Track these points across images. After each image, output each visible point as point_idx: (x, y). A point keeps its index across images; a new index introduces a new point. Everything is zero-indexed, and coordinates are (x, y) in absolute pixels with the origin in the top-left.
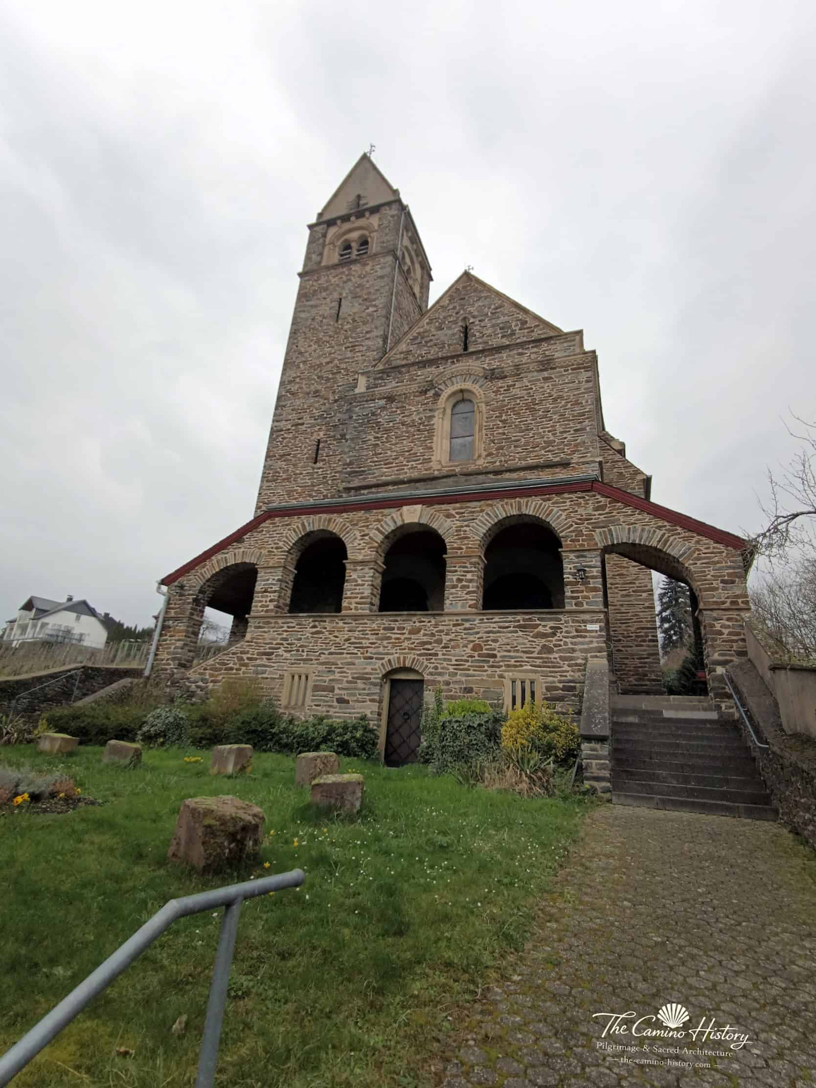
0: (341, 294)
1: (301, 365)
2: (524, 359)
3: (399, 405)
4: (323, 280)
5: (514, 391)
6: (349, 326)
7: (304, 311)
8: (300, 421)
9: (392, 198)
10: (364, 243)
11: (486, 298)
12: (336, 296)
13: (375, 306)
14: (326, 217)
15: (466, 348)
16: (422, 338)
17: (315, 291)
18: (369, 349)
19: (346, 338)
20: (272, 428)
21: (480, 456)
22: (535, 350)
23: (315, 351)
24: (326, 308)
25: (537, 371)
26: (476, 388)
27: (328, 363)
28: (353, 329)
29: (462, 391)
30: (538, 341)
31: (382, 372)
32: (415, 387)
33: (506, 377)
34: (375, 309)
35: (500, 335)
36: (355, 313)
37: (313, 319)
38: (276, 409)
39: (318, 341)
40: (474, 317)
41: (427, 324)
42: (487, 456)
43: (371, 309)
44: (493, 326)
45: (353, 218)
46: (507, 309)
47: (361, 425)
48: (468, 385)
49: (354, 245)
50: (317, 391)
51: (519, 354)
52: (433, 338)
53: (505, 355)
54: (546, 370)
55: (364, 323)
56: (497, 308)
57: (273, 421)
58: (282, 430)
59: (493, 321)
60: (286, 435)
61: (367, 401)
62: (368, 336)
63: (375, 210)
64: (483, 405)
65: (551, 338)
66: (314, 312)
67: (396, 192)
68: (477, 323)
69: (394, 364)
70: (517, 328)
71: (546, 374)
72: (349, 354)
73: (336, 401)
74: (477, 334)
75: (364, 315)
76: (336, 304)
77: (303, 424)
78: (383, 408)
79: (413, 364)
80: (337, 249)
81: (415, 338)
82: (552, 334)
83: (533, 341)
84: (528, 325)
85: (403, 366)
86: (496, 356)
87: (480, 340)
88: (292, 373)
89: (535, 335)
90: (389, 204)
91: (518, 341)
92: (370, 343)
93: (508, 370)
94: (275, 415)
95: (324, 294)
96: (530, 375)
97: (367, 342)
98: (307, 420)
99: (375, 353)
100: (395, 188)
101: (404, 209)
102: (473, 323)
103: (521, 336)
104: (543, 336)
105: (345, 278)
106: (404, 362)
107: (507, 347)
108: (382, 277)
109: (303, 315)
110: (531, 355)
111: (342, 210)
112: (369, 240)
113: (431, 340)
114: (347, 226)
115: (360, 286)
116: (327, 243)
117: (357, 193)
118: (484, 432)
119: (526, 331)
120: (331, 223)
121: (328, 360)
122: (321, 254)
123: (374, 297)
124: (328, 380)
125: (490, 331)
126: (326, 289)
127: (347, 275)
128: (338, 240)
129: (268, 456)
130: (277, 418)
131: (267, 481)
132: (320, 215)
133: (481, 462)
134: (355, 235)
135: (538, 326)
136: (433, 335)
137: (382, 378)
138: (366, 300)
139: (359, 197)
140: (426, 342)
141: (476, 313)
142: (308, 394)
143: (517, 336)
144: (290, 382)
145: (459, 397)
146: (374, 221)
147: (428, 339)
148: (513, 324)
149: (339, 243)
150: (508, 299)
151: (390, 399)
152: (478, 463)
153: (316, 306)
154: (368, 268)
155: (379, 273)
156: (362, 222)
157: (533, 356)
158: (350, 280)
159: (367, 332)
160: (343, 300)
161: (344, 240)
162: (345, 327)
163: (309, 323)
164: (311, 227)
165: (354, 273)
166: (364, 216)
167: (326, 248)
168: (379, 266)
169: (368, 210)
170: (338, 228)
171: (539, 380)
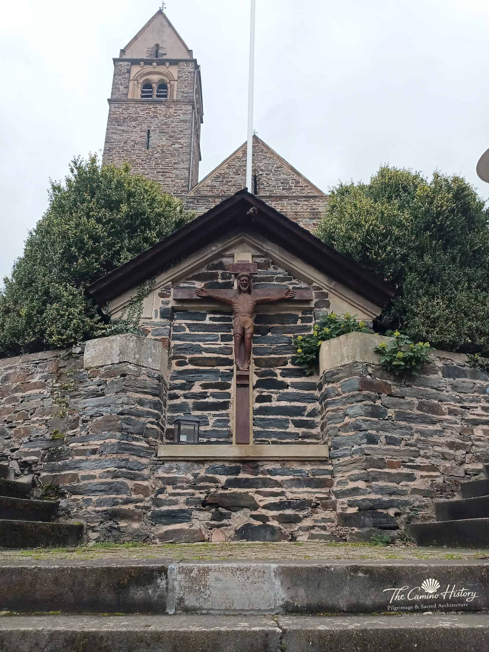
0: (149, 127)
2: (299, 208)
4: (132, 110)
6: (158, 155)
7: (116, 133)
9: (187, 57)
10: (163, 86)
11: (270, 158)
12: (145, 127)
13: (180, 143)
14: (127, 56)
15: (256, 192)
16: (224, 178)
17: (125, 118)
18: (177, 176)
19: (157, 164)
22: (306, 203)
24: (137, 136)
25: (310, 219)
28: (164, 158)
30: (308, 198)
31: (193, 198)
34: (180, 146)
35: (281, 188)
36: (163, 146)
37: (125, 143)
40: (262, 170)
43: (177, 146)
44: (276, 180)
45: (155, 64)
46: (285, 169)
49: (155, 86)
51: (295, 204)
52: (232, 180)
53: (285, 203)
54: (314, 218)
55: (172, 155)
56: (278, 168)
59: (276, 177)
62: (176, 166)
63: (174, 62)
65: (316, 197)
66: (125, 136)
67: (190, 52)
68: (264, 175)
69: (202, 193)
70: (293, 185)
71: (315, 221)
72: (161, 178)
74: (265, 183)
75: (170, 148)
76: (145, 134)
79: (218, 197)
80: (140, 86)
81: (218, 177)
82: (316, 194)
83: (305, 197)
84: (300, 185)
85: (210, 197)
86: (279, 202)
87: (267, 189)
89: (305, 193)
90: (186, 61)
91: (294, 194)
92: (178, 172)
93: (290, 214)
95: (134, 123)
96: (304, 220)
97: (175, 171)
99: (183, 181)
101: (197, 67)
102: (262, 175)
103: (296, 191)
104: (311, 195)
105: (152, 114)
106: (210, 194)
107: (287, 197)
108: (184, 121)
109: (114, 136)
110: (302, 207)
111: (143, 53)
112: (169, 85)
113: (231, 181)
114: (148, 69)
115: (165, 124)
116: (131, 78)
117: (155, 43)
119: (299, 188)
120: (135, 62)
122: (127, 87)
123: (179, 136)
125: (274, 183)
126: (135, 120)
127: (154, 112)
128: (141, 78)
132: (123, 51)
134: (155, 78)
135: (307, 186)
136: (233, 178)
137: (192, 203)
138: (171, 136)
139: (157, 45)
140: (227, 182)
141: (263, 168)
143: (293, 191)
146: (174, 71)
147: (228, 180)
148: (290, 182)
149: (141, 81)
150: (287, 163)
153: (127, 132)
154: (172, 111)
155: (182, 117)
156: (161, 69)
157: (304, 207)
158: (155, 117)
159: (175, 163)
160: (151, 132)
161: (145, 80)
162: (156, 155)
163: (122, 144)
164: (115, 60)
165: (160, 112)
166: (164, 64)
167: (131, 83)
168: (181, 112)
169: (167, 60)
170: (141, 69)
171: (310, 225)
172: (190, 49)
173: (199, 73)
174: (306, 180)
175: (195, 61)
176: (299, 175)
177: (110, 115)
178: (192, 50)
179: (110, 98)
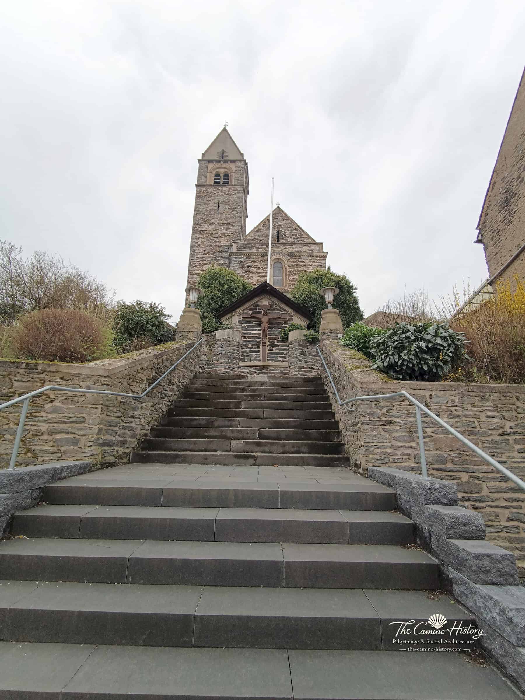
0: (219, 201)
1: (202, 232)
2: (302, 250)
3: (253, 260)
4: (209, 191)
5: (299, 263)
6: (224, 218)
7: (200, 205)
8: (204, 259)
9: (240, 158)
10: (226, 175)
11: (287, 220)
12: (216, 201)
14: (206, 158)
15: (278, 241)
16: (260, 232)
17: (205, 196)
18: (234, 230)
19: (223, 223)
20: (190, 260)
21: (286, 286)
22: (306, 247)
23: (208, 226)
24: (212, 206)
26: (284, 259)
27: (215, 234)
28: (227, 219)
29: (278, 259)
30: (307, 244)
31: (243, 244)
32: (259, 254)
33: (295, 256)
34: (236, 212)
35: (292, 238)
36: (227, 212)
37: (205, 210)
38: (191, 250)
39: (209, 222)
40: (282, 228)
41: (262, 226)
42: (289, 286)
43: (234, 212)
44: (290, 233)
45: (222, 162)
46: (295, 227)
47: (236, 266)
48: (281, 257)
49: (222, 176)
50: (211, 246)
51: (300, 247)
53: (294, 247)
54: (310, 256)
55: (232, 218)
56: (291, 226)
57: (190, 257)
58: (195, 262)
59: (290, 231)
60: (197, 264)
61: (238, 256)
62: (234, 224)
63: (233, 161)
64: (287, 266)
65: (312, 244)
66: (206, 206)
67: (242, 155)
68: (283, 230)
69: (248, 241)
70: (299, 236)
71: (310, 258)
72: (226, 232)
73: (221, 252)
74: (283, 235)
75: (230, 214)
76: (216, 205)
77: (205, 260)
78: (246, 260)
79: (257, 243)
80: (213, 176)
81: (258, 232)
82: (312, 242)
83: (305, 243)
84: (303, 236)
85: (253, 243)
86: (291, 246)
87: (284, 239)
88: (197, 235)
89: (305, 241)
90: (240, 161)
91: (299, 242)
92: (235, 228)
93: (297, 254)
94: (191, 254)
95: (210, 199)
96: (304, 257)
97: (233, 228)
98: (207, 258)
99: (238, 233)
100: (242, 152)
101: (246, 164)
102: (281, 230)
103: (301, 241)
104: (309, 242)
106: (253, 241)
107: (295, 244)
108: (238, 197)
109: (200, 207)
110: (304, 249)
111: (215, 157)
112: (230, 175)
114: (218, 165)
115: (228, 199)
116: (208, 171)
118: (288, 277)
119: (302, 238)
120: (210, 161)
121: (215, 232)
122: (206, 177)
123: (235, 206)
124: (216, 241)
125: (288, 235)
126: (211, 197)
127: (221, 192)
128: (214, 171)
129: (189, 273)
130: (192, 255)
131: (190, 284)
132: (203, 155)
133: (286, 288)
134: (222, 171)
135: (307, 237)
136: (265, 232)
137: (243, 246)
138: (231, 207)
139: (223, 150)
141: (282, 226)
142: (207, 246)
143: (299, 240)
144: (197, 239)
145: (277, 260)
146: (232, 166)
147: (263, 233)
148: (297, 234)
149: (214, 173)
150: (296, 223)
151: (249, 257)
152: (285, 288)
153: (206, 204)
154: (231, 191)
155: (237, 195)
156: (225, 165)
157: (305, 249)
158: (222, 195)
159: (233, 223)
160: (220, 204)
161: (217, 172)
162: (222, 218)
163: (203, 211)
164: (199, 160)
165: (225, 192)
166: (227, 162)
167: (208, 174)
168: (236, 192)
169: (229, 160)
170: (213, 165)
171: (307, 260)
173: (247, 167)
174: (306, 234)
175: (245, 161)
176: (303, 230)
177: (197, 194)
179: (196, 183)
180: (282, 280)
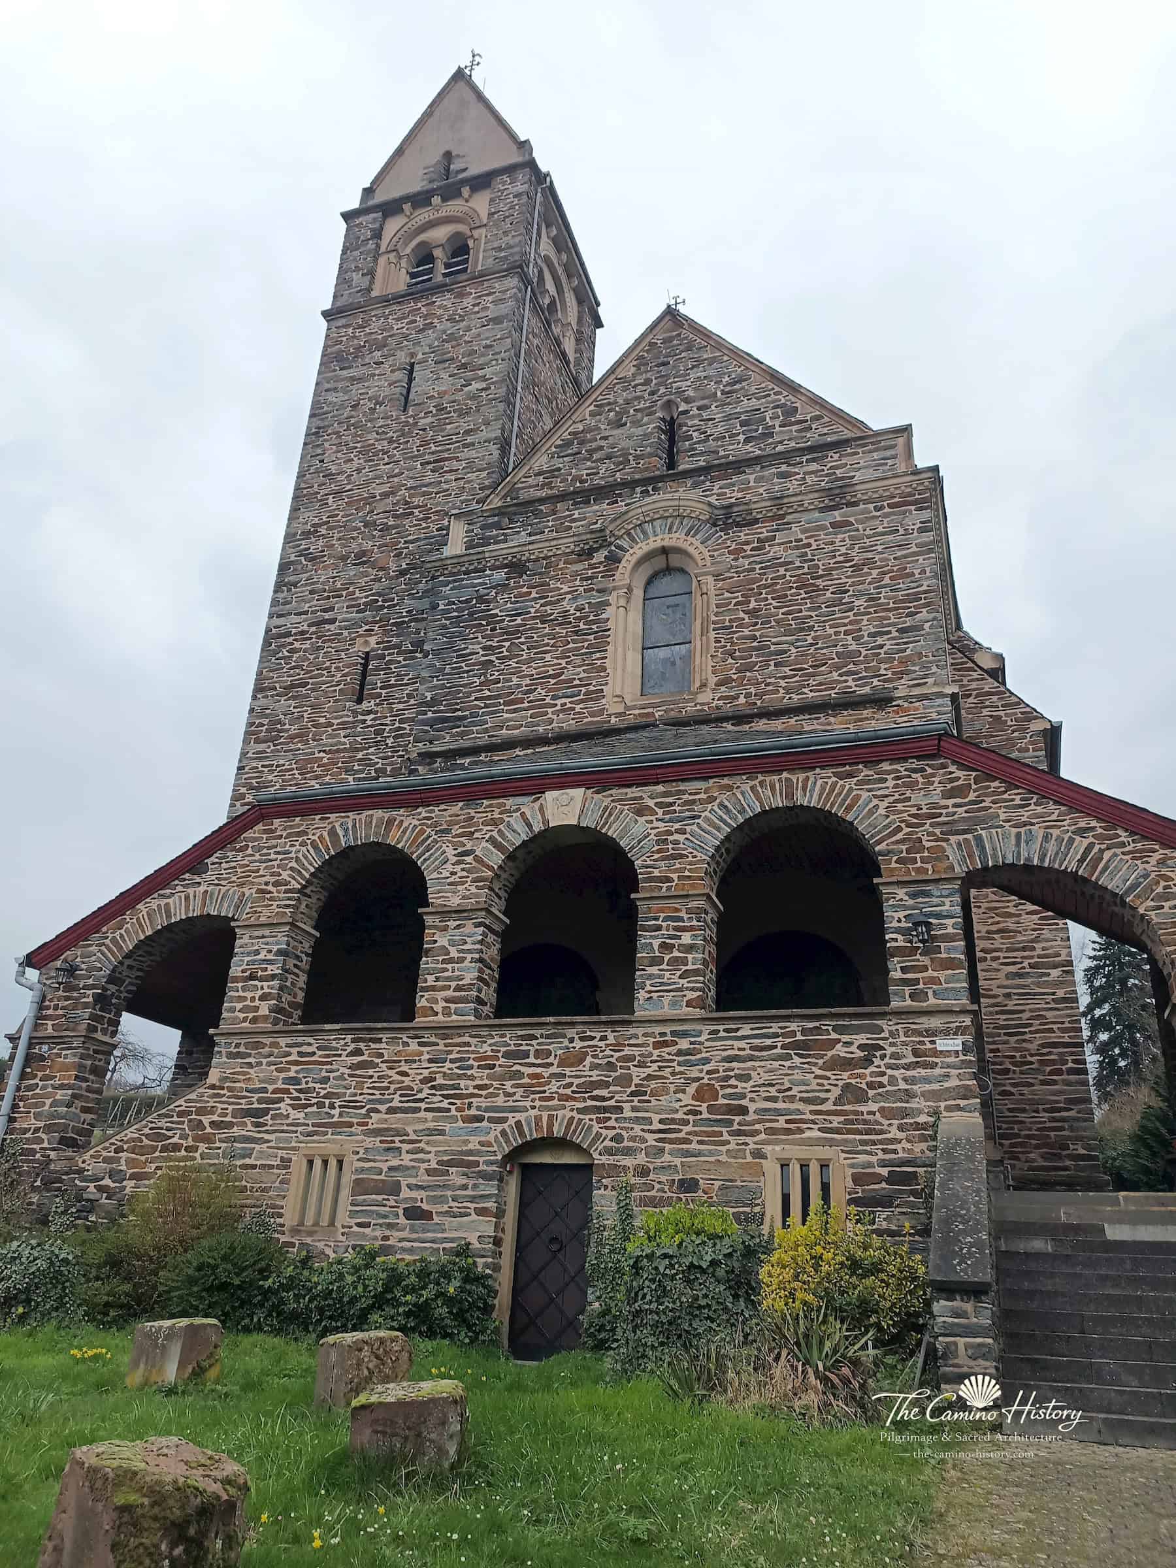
0: (412, 355)
1: (330, 501)
2: (793, 486)
3: (536, 579)
4: (375, 325)
5: (773, 551)
6: (428, 421)
7: (335, 390)
8: (327, 616)
9: (516, 158)
10: (460, 249)
11: (712, 361)
12: (402, 357)
13: (484, 378)
14: (379, 198)
15: (671, 464)
16: (582, 443)
17: (359, 348)
18: (471, 462)
19: (425, 443)
20: (268, 631)
21: (704, 685)
22: (814, 467)
23: (359, 470)
24: (384, 384)
25: (822, 510)
26: (693, 545)
27: (385, 495)
28: (439, 426)
29: (664, 551)
30: (819, 450)
31: (499, 512)
32: (566, 544)
33: (756, 521)
34: (484, 385)
35: (742, 437)
36: (442, 394)
37: (354, 407)
38: (278, 589)
39: (367, 452)
40: (687, 401)
41: (592, 414)
42: (720, 684)
43: (475, 386)
44: (728, 418)
45: (436, 200)
46: (755, 382)
47: (457, 621)
48: (676, 539)
49: (437, 253)
50: (363, 553)
51: (782, 475)
52: (603, 443)
53: (752, 477)
54: (836, 507)
55: (462, 414)
56: (734, 384)
57: (271, 616)
58: (289, 634)
59: (728, 409)
60: (297, 645)
61: (467, 572)
62: (469, 440)
63: (482, 182)
64: (710, 579)
65: (845, 443)
66: (356, 390)
67: (524, 146)
68: (695, 411)
69: (525, 495)
70: (777, 423)
71: (837, 515)
72: (430, 477)
73: (402, 573)
74: (695, 434)
75: (459, 397)
76: (401, 375)
77: (333, 621)
78: (503, 587)
79: (562, 497)
80: (404, 262)
81: (567, 444)
82: (848, 434)
83: (811, 449)
84: (799, 417)
85: (542, 501)
86: (735, 479)
87: (700, 447)
88: (309, 517)
89: (813, 438)
90: (510, 170)
91: (780, 448)
92: (473, 454)
93: (761, 507)
94: (275, 603)
95: (377, 354)
96: (805, 517)
97: (468, 453)
98: (342, 611)
99: (484, 474)
101: (541, 179)
102: (686, 412)
103: (786, 438)
104: (830, 439)
105: (420, 322)
106: (543, 493)
107: (757, 460)
108: (497, 320)
109: (332, 397)
111: (412, 182)
112: (470, 243)
113: (601, 448)
114: (424, 215)
115: (452, 338)
116: (383, 249)
117: (447, 148)
118: (712, 634)
119: (794, 428)
120: (390, 209)
121: (385, 488)
122: (371, 273)
123: (482, 361)
124: (386, 529)
125: (721, 429)
126: (382, 346)
127: (425, 317)
128: (406, 244)
129: (259, 689)
130: (278, 609)
131: (257, 741)
132: (368, 192)
133: (705, 697)
134: (441, 234)
135: (818, 418)
136: (605, 438)
137: (498, 526)
138: (464, 366)
139: (448, 155)
140: (591, 452)
141: (691, 393)
142: (344, 558)
143: (777, 438)
144: (306, 535)
145: (659, 563)
146: (481, 204)
147: (594, 445)
148: (768, 415)
149: (408, 250)
150: (759, 364)
151: (516, 568)
152: (701, 698)
153: (360, 380)
154: (468, 302)
155: (492, 311)
156: (454, 207)
157: (809, 479)
158: (430, 326)
159: (467, 432)
160: (417, 367)
161: (419, 245)
162: (422, 421)
163: (347, 412)
164: (348, 217)
165: (440, 312)
166: (459, 194)
167: (382, 261)
168: (490, 298)
169: (464, 182)
170: (405, 220)
171: (823, 528)
172: (522, 139)
174: (817, 401)
175: (532, 164)
176: (793, 388)
177: (325, 347)
178: (527, 142)
179: (328, 307)
180: (688, 658)
